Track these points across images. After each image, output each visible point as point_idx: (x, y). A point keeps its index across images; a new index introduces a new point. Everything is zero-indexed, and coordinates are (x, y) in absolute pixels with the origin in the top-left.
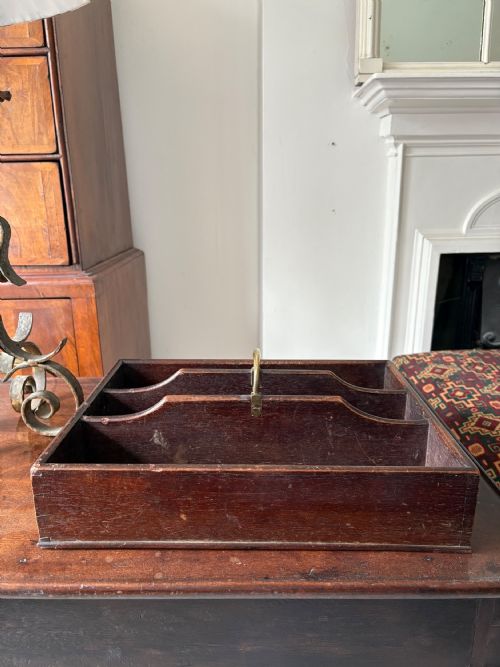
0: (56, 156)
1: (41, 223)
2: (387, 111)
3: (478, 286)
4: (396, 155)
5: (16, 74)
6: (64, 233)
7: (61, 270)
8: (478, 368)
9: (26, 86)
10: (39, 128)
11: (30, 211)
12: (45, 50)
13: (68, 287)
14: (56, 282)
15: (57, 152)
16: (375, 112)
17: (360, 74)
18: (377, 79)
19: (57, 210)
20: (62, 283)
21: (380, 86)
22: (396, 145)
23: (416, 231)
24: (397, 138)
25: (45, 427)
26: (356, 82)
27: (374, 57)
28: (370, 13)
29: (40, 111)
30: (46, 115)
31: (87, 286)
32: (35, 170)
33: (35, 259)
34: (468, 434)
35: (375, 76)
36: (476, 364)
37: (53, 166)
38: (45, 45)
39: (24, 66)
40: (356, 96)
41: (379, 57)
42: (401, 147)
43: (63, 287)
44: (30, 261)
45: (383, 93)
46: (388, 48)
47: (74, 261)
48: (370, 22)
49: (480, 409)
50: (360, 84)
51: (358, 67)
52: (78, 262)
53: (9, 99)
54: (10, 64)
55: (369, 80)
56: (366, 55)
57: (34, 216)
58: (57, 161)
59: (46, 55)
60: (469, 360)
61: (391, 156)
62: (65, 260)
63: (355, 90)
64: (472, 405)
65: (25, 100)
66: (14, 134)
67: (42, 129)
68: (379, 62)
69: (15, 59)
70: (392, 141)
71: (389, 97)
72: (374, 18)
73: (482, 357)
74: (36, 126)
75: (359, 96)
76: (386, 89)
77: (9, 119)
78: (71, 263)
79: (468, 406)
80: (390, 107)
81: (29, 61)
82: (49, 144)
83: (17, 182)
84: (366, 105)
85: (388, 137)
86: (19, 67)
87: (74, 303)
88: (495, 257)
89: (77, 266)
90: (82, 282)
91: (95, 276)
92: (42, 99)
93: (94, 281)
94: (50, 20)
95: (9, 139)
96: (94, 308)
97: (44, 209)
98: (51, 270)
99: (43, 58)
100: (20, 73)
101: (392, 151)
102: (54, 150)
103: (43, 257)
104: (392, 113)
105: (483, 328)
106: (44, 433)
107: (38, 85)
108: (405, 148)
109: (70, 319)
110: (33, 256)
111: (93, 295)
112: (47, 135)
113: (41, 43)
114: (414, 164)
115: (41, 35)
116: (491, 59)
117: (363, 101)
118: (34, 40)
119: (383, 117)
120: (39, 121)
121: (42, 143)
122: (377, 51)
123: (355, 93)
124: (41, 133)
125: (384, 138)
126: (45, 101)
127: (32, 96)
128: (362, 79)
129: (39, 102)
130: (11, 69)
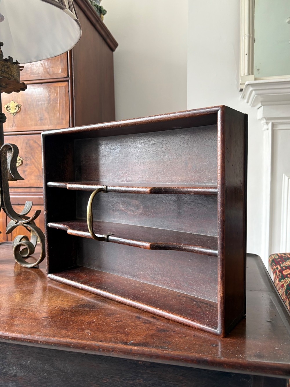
2: (260, 105)
4: (268, 129)
10: (62, 116)
12: (68, 79)
16: (253, 106)
17: (241, 84)
18: (248, 85)
21: (251, 89)
22: (267, 123)
23: (284, 175)
24: (268, 119)
25: (26, 263)
26: (240, 89)
27: (249, 74)
28: (246, 51)
29: (63, 108)
30: (66, 110)
35: (247, 83)
38: (68, 76)
39: (58, 87)
40: (241, 98)
41: (252, 74)
42: (270, 125)
45: (254, 92)
46: (258, 70)
48: (246, 57)
50: (242, 90)
51: (240, 81)
55: (245, 86)
56: (244, 74)
59: (68, 81)
61: (265, 130)
63: (241, 94)
65: (56, 103)
66: (50, 120)
68: (252, 77)
69: (53, 84)
70: (265, 121)
71: (258, 94)
72: (249, 54)
75: (243, 97)
76: (255, 90)
77: (48, 112)
80: (261, 102)
81: (60, 84)
82: (66, 124)
84: (248, 102)
85: (261, 119)
92: (64, 102)
95: (48, 122)
99: (66, 83)
101: (266, 127)
102: (68, 127)
104: (262, 105)
107: (63, 95)
108: (273, 125)
112: (65, 120)
113: (66, 75)
114: (280, 135)
115: (67, 72)
117: (246, 101)
118: (63, 74)
119: (258, 108)
120: (62, 113)
121: (62, 124)
122: (251, 71)
123: (240, 96)
124: (62, 119)
125: (259, 120)
126: (66, 103)
127: (60, 101)
128: (242, 87)
129: (63, 104)
130: (51, 88)
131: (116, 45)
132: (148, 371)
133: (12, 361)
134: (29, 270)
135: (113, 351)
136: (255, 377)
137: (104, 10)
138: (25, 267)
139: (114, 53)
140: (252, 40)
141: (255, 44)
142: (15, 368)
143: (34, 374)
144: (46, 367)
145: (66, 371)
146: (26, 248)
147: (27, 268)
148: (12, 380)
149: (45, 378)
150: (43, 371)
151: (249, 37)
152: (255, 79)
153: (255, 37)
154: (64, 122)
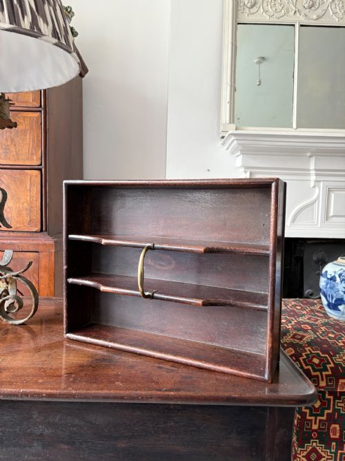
0: (40, 167)
1: (25, 205)
2: (239, 153)
3: (300, 260)
5: (22, 121)
6: (40, 212)
7: (35, 234)
8: (298, 307)
9: (28, 127)
10: (32, 151)
11: (20, 198)
12: (40, 109)
13: (38, 245)
14: (31, 242)
15: (41, 165)
16: (233, 153)
17: (223, 131)
18: (231, 134)
19: (37, 198)
20: (35, 242)
21: (233, 138)
22: (245, 172)
24: (246, 168)
25: (12, 319)
26: (221, 136)
27: (230, 123)
28: (228, 100)
29: (34, 141)
30: (37, 143)
31: (50, 245)
32: (27, 174)
33: (20, 227)
34: (286, 343)
35: (230, 132)
36: (296, 306)
37: (37, 172)
38: (41, 106)
39: (27, 117)
41: (233, 123)
42: (248, 174)
43: (34, 245)
44: (16, 229)
45: (235, 141)
46: (239, 119)
47: (44, 229)
48: (228, 105)
49: (295, 329)
50: (223, 137)
51: (222, 128)
52: (46, 230)
53: (16, 127)
54: (19, 115)
55: (228, 134)
56: (226, 122)
57: (22, 201)
58: (40, 170)
59: (41, 112)
60: (293, 303)
62: (38, 228)
63: (221, 141)
64: (290, 327)
65: (26, 135)
66: (16, 154)
67: (34, 152)
68: (233, 126)
69: (22, 113)
70: (243, 169)
71: (239, 144)
72: (230, 102)
73: (302, 302)
74: (30, 150)
75: (223, 144)
76: (237, 140)
77: (15, 145)
78: (42, 230)
79: (288, 327)
80: (241, 151)
81: (30, 114)
82: (37, 160)
83: (15, 181)
84: (227, 149)
85: (240, 167)
86: (24, 117)
87: (41, 255)
88: (310, 242)
89: (45, 233)
90: (47, 242)
91: (56, 239)
92: (35, 135)
93: (55, 242)
94: (45, 90)
95: (14, 156)
96: (53, 258)
97: (29, 198)
98: (29, 235)
99: (38, 114)
100: (24, 121)
101: (243, 175)
102: (39, 163)
103: (25, 226)
104: (242, 154)
105: (305, 287)
106: (11, 322)
107: (34, 127)
108: (251, 174)
109: (37, 266)
110: (19, 225)
111: (54, 251)
112: (36, 155)
113: (38, 105)
115: (39, 101)
116: (298, 127)
117: (225, 147)
118: (35, 103)
119: (237, 156)
120: (32, 147)
121: (32, 159)
122: (232, 120)
123: (221, 143)
124: (32, 154)
125: (238, 168)
126: (38, 136)
127: (30, 133)
128: (224, 134)
129: (34, 137)
130: (19, 118)
132: (179, 414)
133: (38, 420)
134: (17, 327)
135: (151, 398)
136: (271, 408)
137: (76, 32)
138: (12, 325)
139: (83, 79)
140: (234, 89)
141: (236, 93)
142: (40, 427)
143: (62, 430)
144: (77, 421)
145: (97, 423)
146: (13, 303)
147: (15, 325)
148: (38, 440)
149: (75, 433)
150: (73, 426)
151: (231, 86)
152: (236, 129)
153: (236, 86)
154: (35, 158)
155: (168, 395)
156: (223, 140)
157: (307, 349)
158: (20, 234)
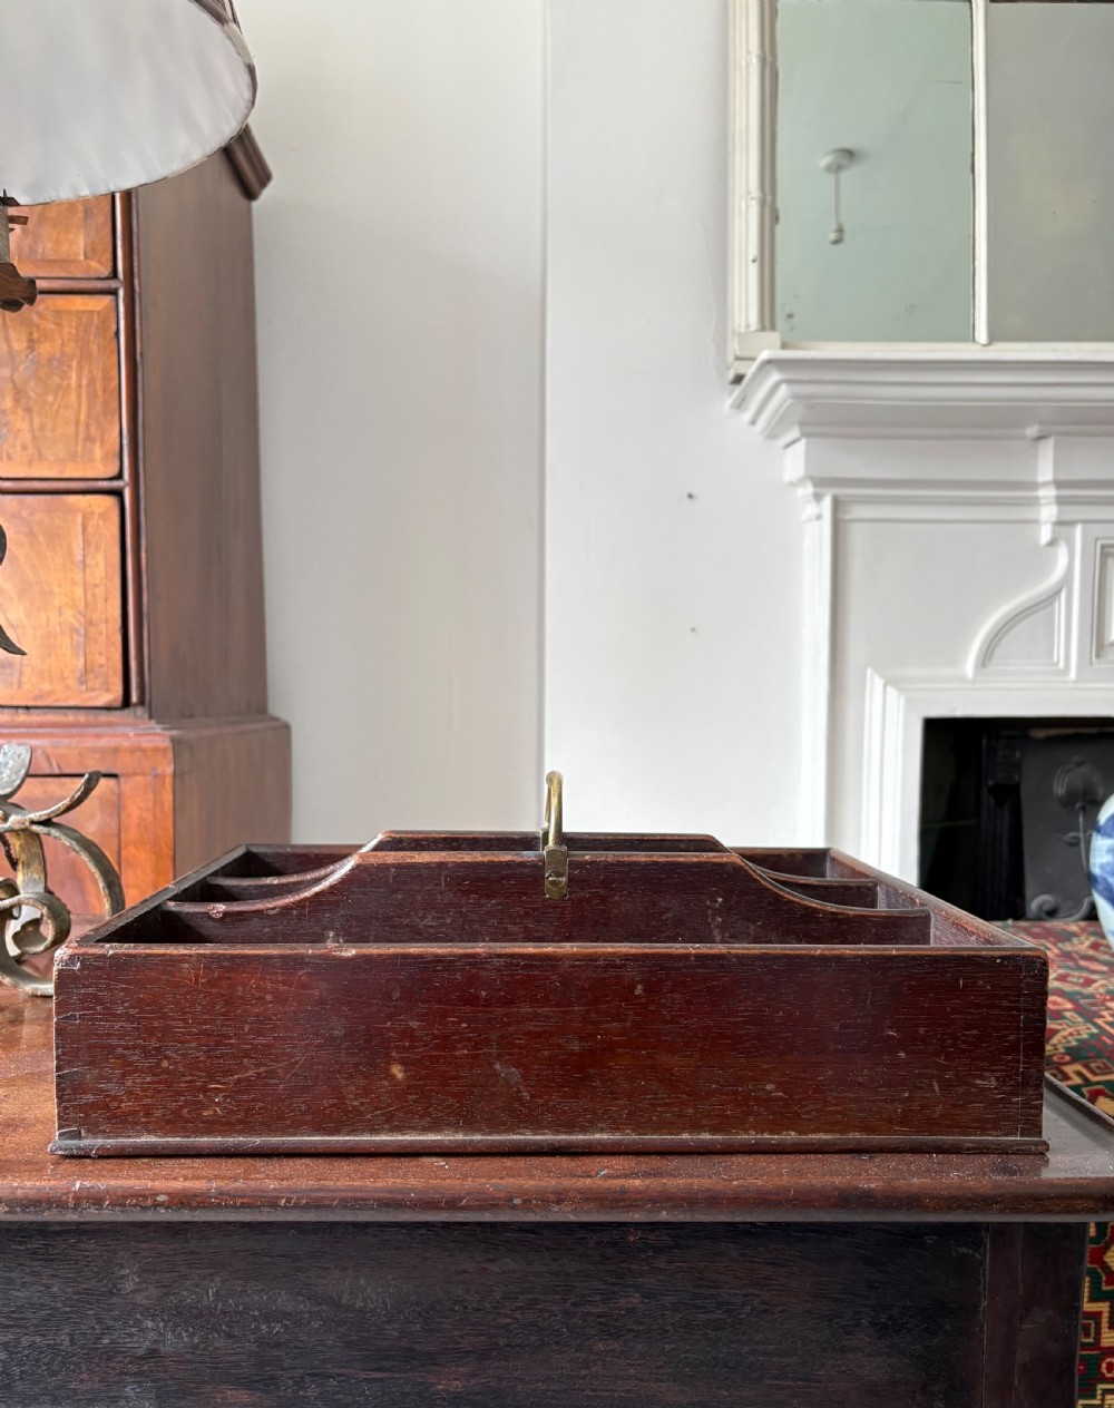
0: (116, 484)
1: (69, 615)
2: (795, 433)
3: (1009, 795)
4: (819, 517)
5: (52, 326)
6: (118, 638)
7: (104, 717)
9: (71, 347)
10: (88, 429)
11: (51, 592)
12: (113, 284)
13: (116, 750)
14: (89, 743)
15: (120, 476)
16: (772, 435)
17: (738, 358)
18: (769, 362)
19: (107, 592)
20: (102, 743)
21: (775, 376)
22: (818, 498)
23: (869, 671)
24: (821, 483)
25: (31, 978)
26: (731, 375)
27: (763, 328)
28: (753, 251)
29: (92, 395)
30: (105, 404)
31: (156, 750)
32: (72, 510)
33: (50, 693)
35: (764, 355)
37: (110, 502)
38: (114, 275)
39: (69, 312)
40: (732, 406)
41: (773, 328)
42: (827, 503)
43: (102, 751)
44: (37, 698)
45: (783, 390)
46: (790, 316)
47: (134, 698)
48: (754, 269)
50: (738, 379)
51: (734, 347)
52: (142, 702)
53: (32, 303)
54: (40, 308)
55: (755, 365)
56: (748, 326)
57: (56, 602)
58: (118, 493)
59: (114, 293)
61: (809, 520)
62: (114, 694)
63: (730, 394)
65: (64, 375)
66: (35, 438)
67: (94, 431)
68: (774, 338)
70: (809, 489)
71: (796, 397)
72: (761, 259)
73: (1026, 931)
74: (82, 428)
75: (740, 405)
76: (789, 382)
77: (28, 410)
78: (126, 703)
80: (802, 424)
81: (79, 302)
82: (104, 459)
83: (31, 534)
84: (753, 422)
85: (800, 482)
86: (58, 313)
87: (127, 786)
88: (1040, 734)
89: (140, 710)
90: (146, 743)
91: (174, 733)
92: (98, 374)
93: (173, 740)
95: (24, 448)
96: (168, 796)
97: (79, 591)
98: (82, 717)
99: (107, 299)
100: (59, 325)
101: (811, 509)
102: (114, 471)
103: (68, 688)
104: (804, 435)
105: (1029, 889)
107: (94, 348)
108: (837, 504)
109: (114, 825)
110: (47, 687)
111: (169, 770)
112: (103, 442)
113: (106, 271)
114: (857, 536)
115: (109, 256)
116: (992, 339)
117: (747, 416)
118: (94, 264)
119: (788, 446)
120: (89, 416)
121: (90, 458)
122: (768, 321)
123: (729, 401)
124: (89, 439)
125: (792, 484)
126: (105, 378)
127: (80, 368)
128: (741, 368)
129: (92, 382)
130: (41, 316)
131: (265, 177)
133: (139, 1299)
135: (559, 1202)
136: (1001, 1230)
138: (33, 997)
139: (255, 204)
140: (770, 216)
141: (779, 228)
142: (150, 1324)
143: (230, 1336)
144: (283, 1300)
145: (359, 1304)
147: (44, 998)
148: (141, 1373)
149: (277, 1346)
150: (268, 1318)
151: (763, 203)
152: (784, 346)
153: (779, 204)
154: (98, 452)
155: (623, 1191)
156: (738, 389)
157: (1069, 1069)
158: (51, 717)
